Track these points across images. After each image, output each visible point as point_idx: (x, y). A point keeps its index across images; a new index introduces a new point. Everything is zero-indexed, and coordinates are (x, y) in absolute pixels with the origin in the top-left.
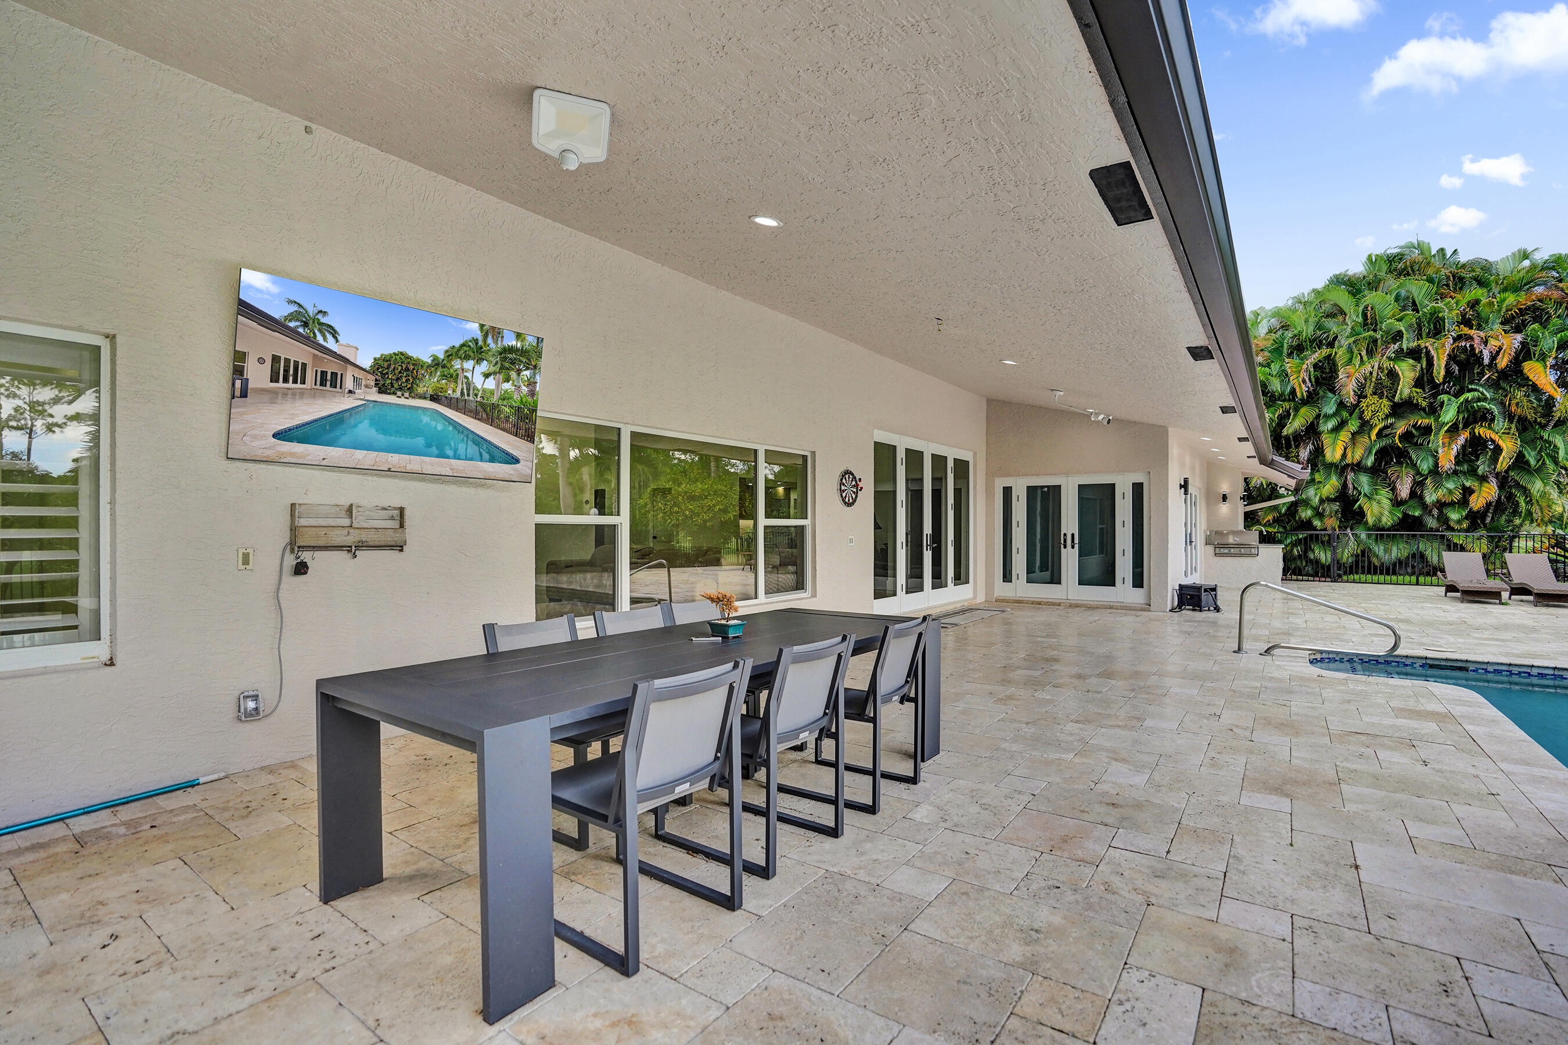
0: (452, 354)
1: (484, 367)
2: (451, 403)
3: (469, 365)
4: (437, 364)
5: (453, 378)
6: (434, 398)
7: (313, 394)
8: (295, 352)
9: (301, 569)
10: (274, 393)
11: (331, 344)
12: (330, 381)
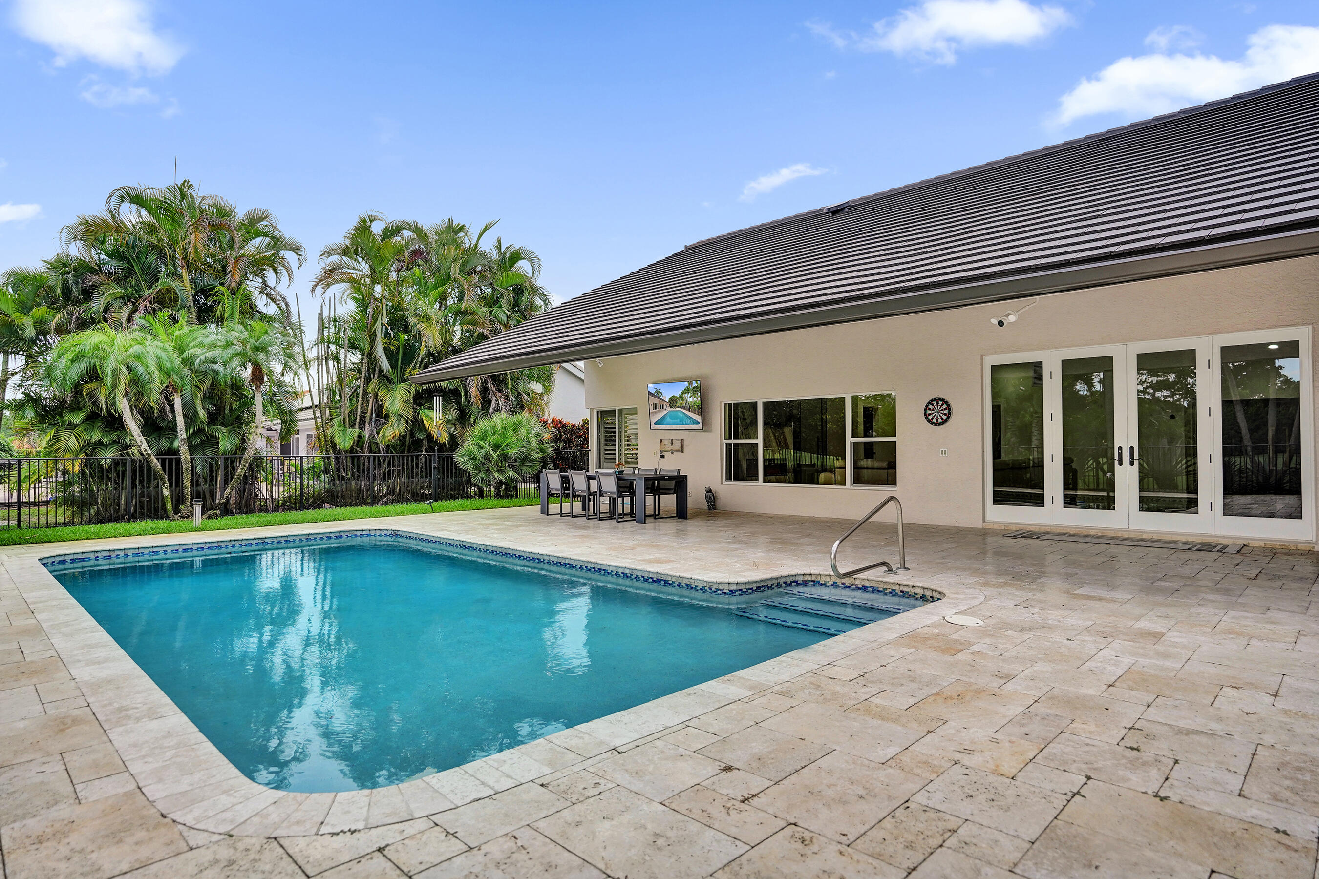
0: (682, 394)
1: (690, 395)
2: (684, 408)
3: (686, 395)
4: (681, 397)
5: (683, 400)
6: (680, 407)
7: (660, 411)
8: (656, 401)
9: (663, 456)
10: (653, 412)
11: (662, 397)
12: (662, 407)
